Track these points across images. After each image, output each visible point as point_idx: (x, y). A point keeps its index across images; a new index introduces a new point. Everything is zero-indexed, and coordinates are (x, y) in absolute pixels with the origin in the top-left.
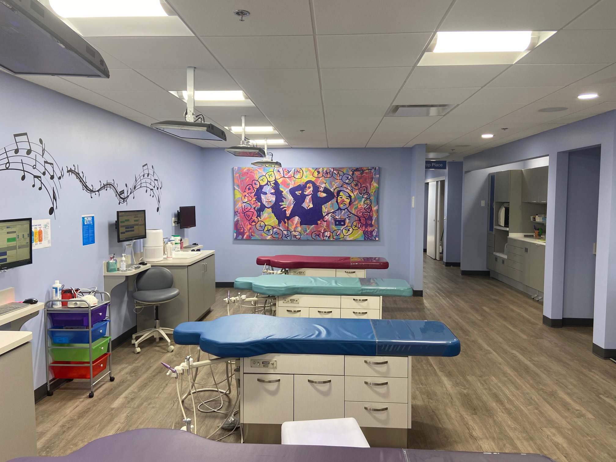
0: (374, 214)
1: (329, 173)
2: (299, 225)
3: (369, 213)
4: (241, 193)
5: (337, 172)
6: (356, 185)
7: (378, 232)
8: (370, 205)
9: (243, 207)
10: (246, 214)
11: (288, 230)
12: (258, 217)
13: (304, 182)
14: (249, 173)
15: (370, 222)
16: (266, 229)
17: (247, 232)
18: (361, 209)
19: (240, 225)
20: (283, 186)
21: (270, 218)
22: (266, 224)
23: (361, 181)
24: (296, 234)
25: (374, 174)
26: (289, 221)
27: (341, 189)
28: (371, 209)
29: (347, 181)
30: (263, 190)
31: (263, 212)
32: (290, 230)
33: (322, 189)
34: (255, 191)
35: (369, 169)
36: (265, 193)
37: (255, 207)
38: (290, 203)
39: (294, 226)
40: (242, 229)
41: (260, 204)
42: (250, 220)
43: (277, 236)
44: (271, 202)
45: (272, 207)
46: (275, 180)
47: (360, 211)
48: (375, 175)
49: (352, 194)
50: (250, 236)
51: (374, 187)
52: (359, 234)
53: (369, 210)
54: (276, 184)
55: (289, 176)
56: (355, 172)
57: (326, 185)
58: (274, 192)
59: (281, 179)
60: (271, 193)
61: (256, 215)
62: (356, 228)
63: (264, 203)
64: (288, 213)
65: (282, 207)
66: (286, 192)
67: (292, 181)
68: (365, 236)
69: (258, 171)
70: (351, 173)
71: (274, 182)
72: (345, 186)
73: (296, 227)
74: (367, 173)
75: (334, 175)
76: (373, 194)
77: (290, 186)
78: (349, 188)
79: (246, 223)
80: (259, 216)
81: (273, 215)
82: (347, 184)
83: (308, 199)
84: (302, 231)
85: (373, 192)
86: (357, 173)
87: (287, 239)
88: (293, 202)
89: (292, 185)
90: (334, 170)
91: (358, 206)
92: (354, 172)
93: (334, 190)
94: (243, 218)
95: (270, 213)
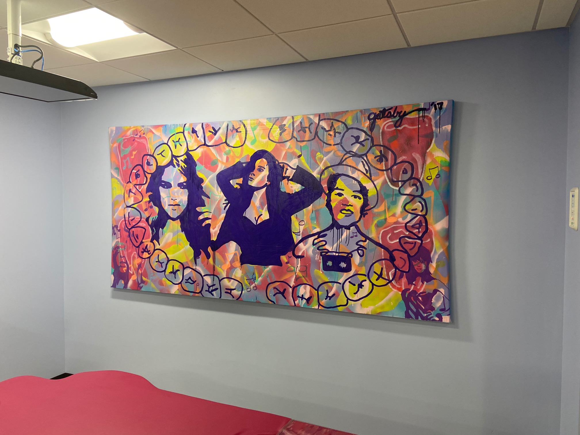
0: (437, 244)
1: (307, 130)
2: (238, 263)
3: (420, 238)
4: (123, 186)
5: (328, 125)
6: (381, 158)
7: (450, 297)
8: (424, 216)
9: (127, 216)
10: (131, 231)
11: (214, 274)
12: (155, 241)
13: (248, 155)
14: (136, 139)
15: (423, 267)
16: (169, 269)
17: (133, 274)
18: (396, 228)
19: (121, 256)
20: (203, 167)
21: (177, 242)
22: (170, 257)
23: (395, 145)
24: (232, 284)
25: (436, 123)
26: (217, 254)
27: (340, 170)
28: (427, 228)
29: (356, 148)
30: (164, 178)
31: (163, 228)
32: (219, 273)
33: (290, 173)
34: (149, 180)
35: (419, 110)
36: (168, 185)
37: (149, 217)
38: (218, 208)
39: (228, 264)
40: (125, 267)
41: (156, 209)
42: (138, 247)
43: (190, 287)
44: (179, 205)
45: (181, 218)
46: (187, 154)
47: (393, 234)
48: (439, 125)
49: (368, 185)
50: (139, 284)
51: (434, 161)
52: (390, 300)
53: (419, 232)
54: (190, 161)
55: (216, 141)
56: (378, 122)
57: (300, 162)
58: (184, 182)
59: (200, 150)
60: (180, 185)
61: (151, 235)
62: (381, 282)
63: (166, 208)
64: (215, 232)
65: (201, 217)
66: (210, 181)
67: (223, 153)
68: (408, 308)
69: (153, 133)
70: (367, 123)
71: (185, 157)
72: (350, 161)
73: (232, 268)
74: (412, 122)
75: (320, 132)
76: (430, 182)
77: (217, 166)
78: (361, 167)
79: (131, 253)
80: (156, 237)
81: (183, 235)
82: (355, 155)
83: (258, 197)
84: (245, 278)
85: (434, 177)
86: (383, 124)
87: (211, 296)
88: (225, 207)
89: (223, 163)
90: (320, 120)
91: (386, 219)
92: (374, 122)
93: (322, 173)
94: (126, 242)
95: (178, 232)
